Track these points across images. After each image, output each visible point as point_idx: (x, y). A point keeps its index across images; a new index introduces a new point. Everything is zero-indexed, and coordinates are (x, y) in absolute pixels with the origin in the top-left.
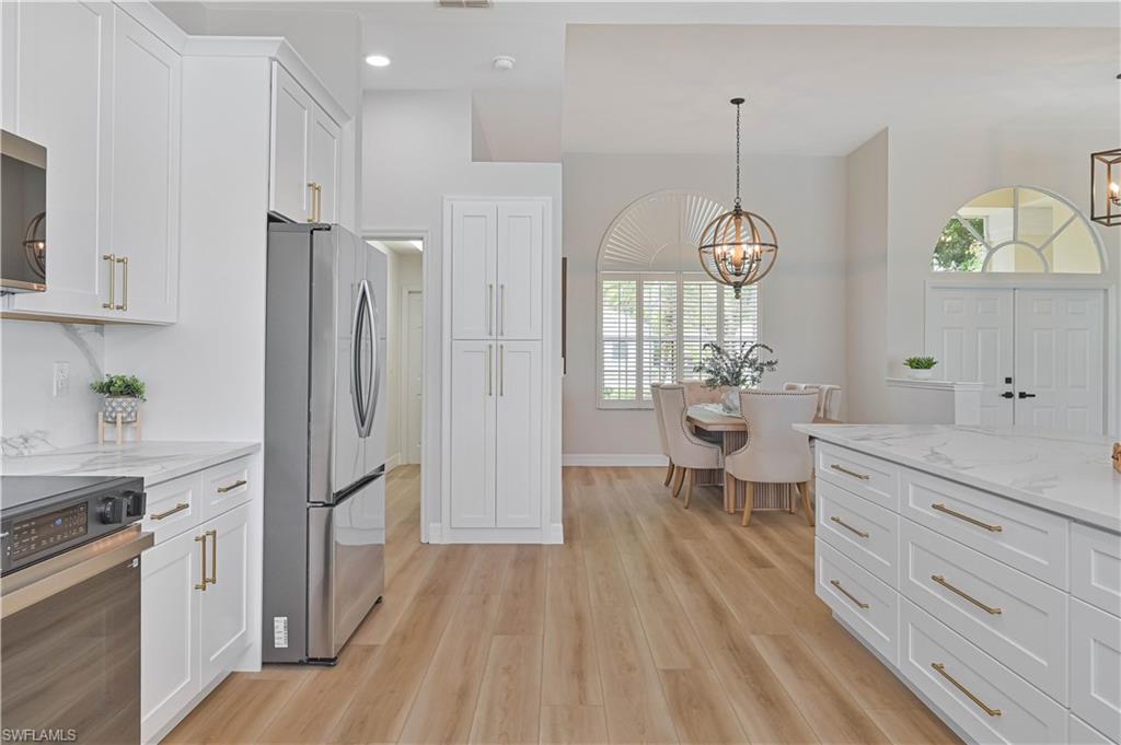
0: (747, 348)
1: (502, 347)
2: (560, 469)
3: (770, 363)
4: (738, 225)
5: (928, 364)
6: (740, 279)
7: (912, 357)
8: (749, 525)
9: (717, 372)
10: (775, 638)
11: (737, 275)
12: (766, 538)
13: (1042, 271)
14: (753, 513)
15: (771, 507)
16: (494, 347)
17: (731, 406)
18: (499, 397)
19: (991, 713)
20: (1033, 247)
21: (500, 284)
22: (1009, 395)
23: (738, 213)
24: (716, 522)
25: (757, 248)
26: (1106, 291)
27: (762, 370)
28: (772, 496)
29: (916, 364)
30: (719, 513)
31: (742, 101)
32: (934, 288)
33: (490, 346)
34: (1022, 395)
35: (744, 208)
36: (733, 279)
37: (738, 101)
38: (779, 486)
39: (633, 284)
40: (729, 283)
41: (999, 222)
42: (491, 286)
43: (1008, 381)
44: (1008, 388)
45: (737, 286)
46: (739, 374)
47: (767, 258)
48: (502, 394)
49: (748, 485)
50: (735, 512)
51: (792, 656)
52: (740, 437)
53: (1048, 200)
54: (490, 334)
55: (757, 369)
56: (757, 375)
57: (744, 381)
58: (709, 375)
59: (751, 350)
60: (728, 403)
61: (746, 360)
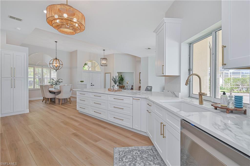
0: (58, 79)
1: (15, 79)
2: (28, 101)
3: (62, 82)
4: (56, 61)
5: (83, 82)
6: (57, 69)
8: (61, 105)
9: (52, 83)
10: (73, 115)
11: (56, 68)
12: (64, 106)
13: (95, 70)
14: (62, 103)
15: (63, 102)
16: (13, 79)
18: (14, 88)
19: (100, 113)
21: (14, 67)
22: (92, 85)
23: (56, 59)
24: (55, 105)
25: (59, 64)
26: (101, 73)
27: (60, 83)
28: (63, 100)
29: (81, 82)
30: (55, 104)
31: (57, 42)
32: (83, 72)
33: (12, 79)
34: (93, 85)
35: (57, 58)
36: (56, 69)
38: (64, 99)
39: (33, 68)
40: (55, 69)
41: (89, 64)
42: (12, 68)
43: (91, 83)
44: (92, 84)
45: (56, 70)
48: (15, 88)
49: (61, 99)
50: (58, 104)
51: (76, 117)
52: (59, 92)
53: (95, 62)
54: (12, 77)
56: (59, 83)
57: (57, 84)
58: (51, 84)
59: (59, 80)
60: (55, 88)
61: (58, 81)
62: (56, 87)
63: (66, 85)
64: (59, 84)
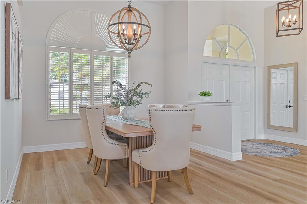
0: (136, 84)
3: (147, 93)
4: (130, 16)
5: (209, 94)
6: (131, 46)
7: (202, 91)
9: (118, 98)
11: (129, 43)
13: (236, 58)
17: (128, 117)
20: (234, 49)
23: (129, 9)
27: (142, 97)
29: (205, 94)
32: (204, 62)
35: (133, 6)
45: (129, 50)
46: (131, 99)
49: (153, 173)
55: (139, 97)
56: (139, 99)
57: (134, 103)
58: (115, 101)
59: (139, 85)
60: (126, 116)
61: (135, 92)
62: (128, 112)
63: (162, 106)
64: (138, 102)
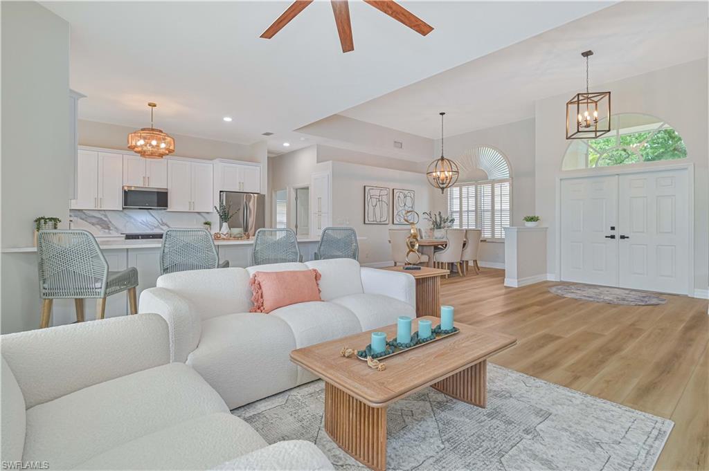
1: (321, 215)
4: (443, 164)
11: (443, 184)
22: (613, 237)
23: (442, 159)
25: (451, 173)
32: (561, 179)
34: (622, 237)
37: (442, 114)
42: (319, 198)
43: (613, 228)
44: (612, 233)
45: (443, 189)
47: (455, 177)
54: (319, 212)
